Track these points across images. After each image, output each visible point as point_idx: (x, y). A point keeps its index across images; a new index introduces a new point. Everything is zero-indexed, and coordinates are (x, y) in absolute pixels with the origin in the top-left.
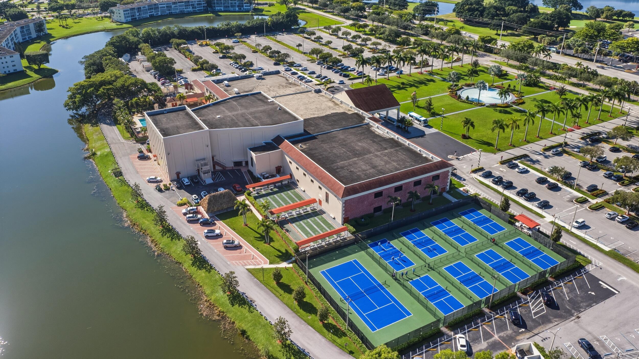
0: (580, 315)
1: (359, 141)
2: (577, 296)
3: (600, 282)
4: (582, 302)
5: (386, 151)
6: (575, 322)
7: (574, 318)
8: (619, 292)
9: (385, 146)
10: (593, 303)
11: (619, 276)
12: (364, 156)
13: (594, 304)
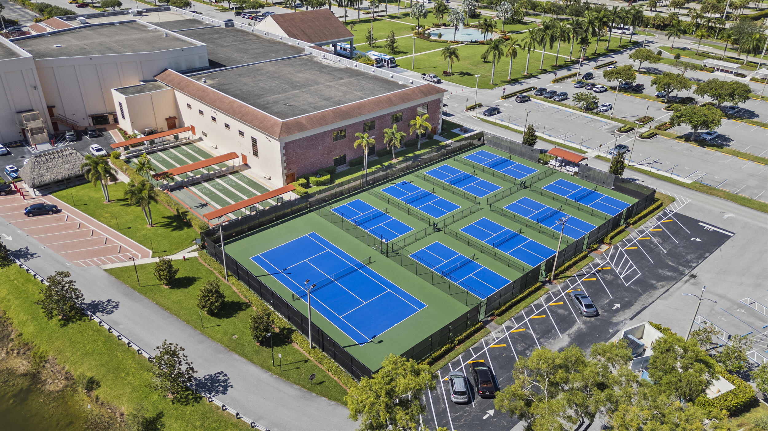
0: (694, 272)
1: (300, 72)
2: (676, 246)
3: (700, 224)
4: (688, 254)
5: (342, 81)
6: (693, 284)
7: (686, 278)
8: (734, 234)
9: (340, 76)
10: (705, 254)
11: (723, 213)
12: (311, 88)
13: (707, 254)
